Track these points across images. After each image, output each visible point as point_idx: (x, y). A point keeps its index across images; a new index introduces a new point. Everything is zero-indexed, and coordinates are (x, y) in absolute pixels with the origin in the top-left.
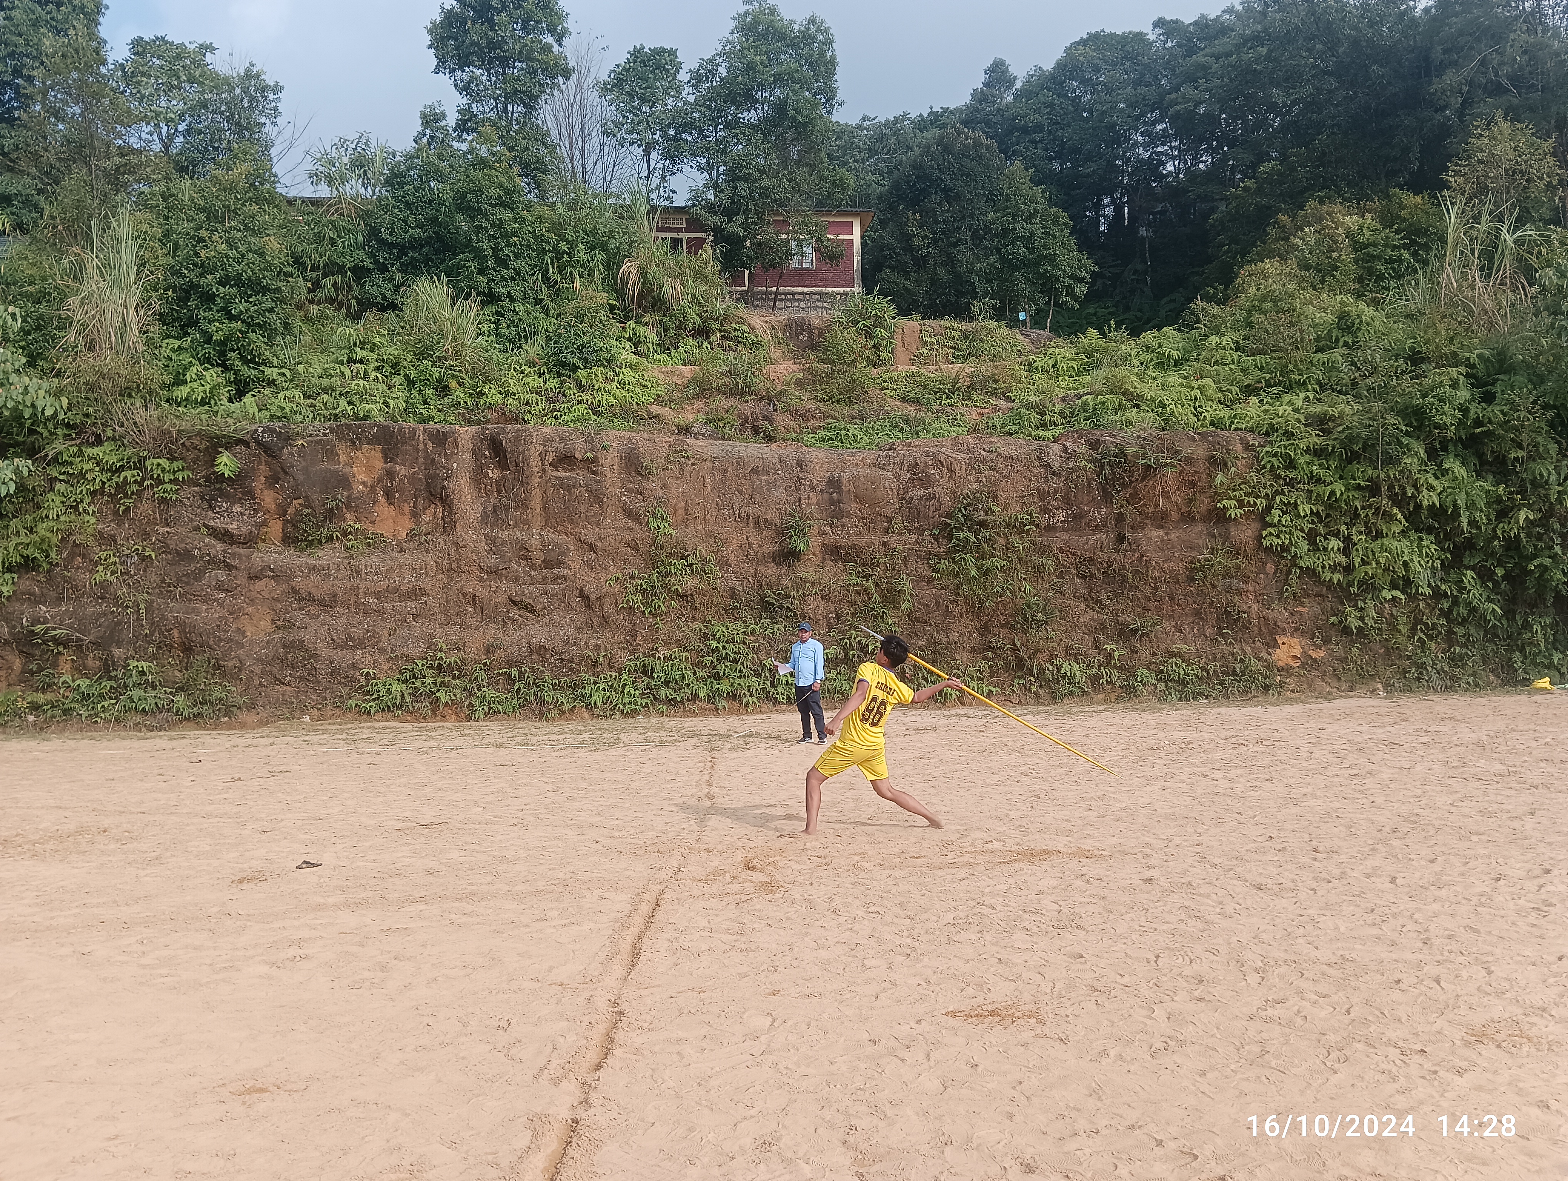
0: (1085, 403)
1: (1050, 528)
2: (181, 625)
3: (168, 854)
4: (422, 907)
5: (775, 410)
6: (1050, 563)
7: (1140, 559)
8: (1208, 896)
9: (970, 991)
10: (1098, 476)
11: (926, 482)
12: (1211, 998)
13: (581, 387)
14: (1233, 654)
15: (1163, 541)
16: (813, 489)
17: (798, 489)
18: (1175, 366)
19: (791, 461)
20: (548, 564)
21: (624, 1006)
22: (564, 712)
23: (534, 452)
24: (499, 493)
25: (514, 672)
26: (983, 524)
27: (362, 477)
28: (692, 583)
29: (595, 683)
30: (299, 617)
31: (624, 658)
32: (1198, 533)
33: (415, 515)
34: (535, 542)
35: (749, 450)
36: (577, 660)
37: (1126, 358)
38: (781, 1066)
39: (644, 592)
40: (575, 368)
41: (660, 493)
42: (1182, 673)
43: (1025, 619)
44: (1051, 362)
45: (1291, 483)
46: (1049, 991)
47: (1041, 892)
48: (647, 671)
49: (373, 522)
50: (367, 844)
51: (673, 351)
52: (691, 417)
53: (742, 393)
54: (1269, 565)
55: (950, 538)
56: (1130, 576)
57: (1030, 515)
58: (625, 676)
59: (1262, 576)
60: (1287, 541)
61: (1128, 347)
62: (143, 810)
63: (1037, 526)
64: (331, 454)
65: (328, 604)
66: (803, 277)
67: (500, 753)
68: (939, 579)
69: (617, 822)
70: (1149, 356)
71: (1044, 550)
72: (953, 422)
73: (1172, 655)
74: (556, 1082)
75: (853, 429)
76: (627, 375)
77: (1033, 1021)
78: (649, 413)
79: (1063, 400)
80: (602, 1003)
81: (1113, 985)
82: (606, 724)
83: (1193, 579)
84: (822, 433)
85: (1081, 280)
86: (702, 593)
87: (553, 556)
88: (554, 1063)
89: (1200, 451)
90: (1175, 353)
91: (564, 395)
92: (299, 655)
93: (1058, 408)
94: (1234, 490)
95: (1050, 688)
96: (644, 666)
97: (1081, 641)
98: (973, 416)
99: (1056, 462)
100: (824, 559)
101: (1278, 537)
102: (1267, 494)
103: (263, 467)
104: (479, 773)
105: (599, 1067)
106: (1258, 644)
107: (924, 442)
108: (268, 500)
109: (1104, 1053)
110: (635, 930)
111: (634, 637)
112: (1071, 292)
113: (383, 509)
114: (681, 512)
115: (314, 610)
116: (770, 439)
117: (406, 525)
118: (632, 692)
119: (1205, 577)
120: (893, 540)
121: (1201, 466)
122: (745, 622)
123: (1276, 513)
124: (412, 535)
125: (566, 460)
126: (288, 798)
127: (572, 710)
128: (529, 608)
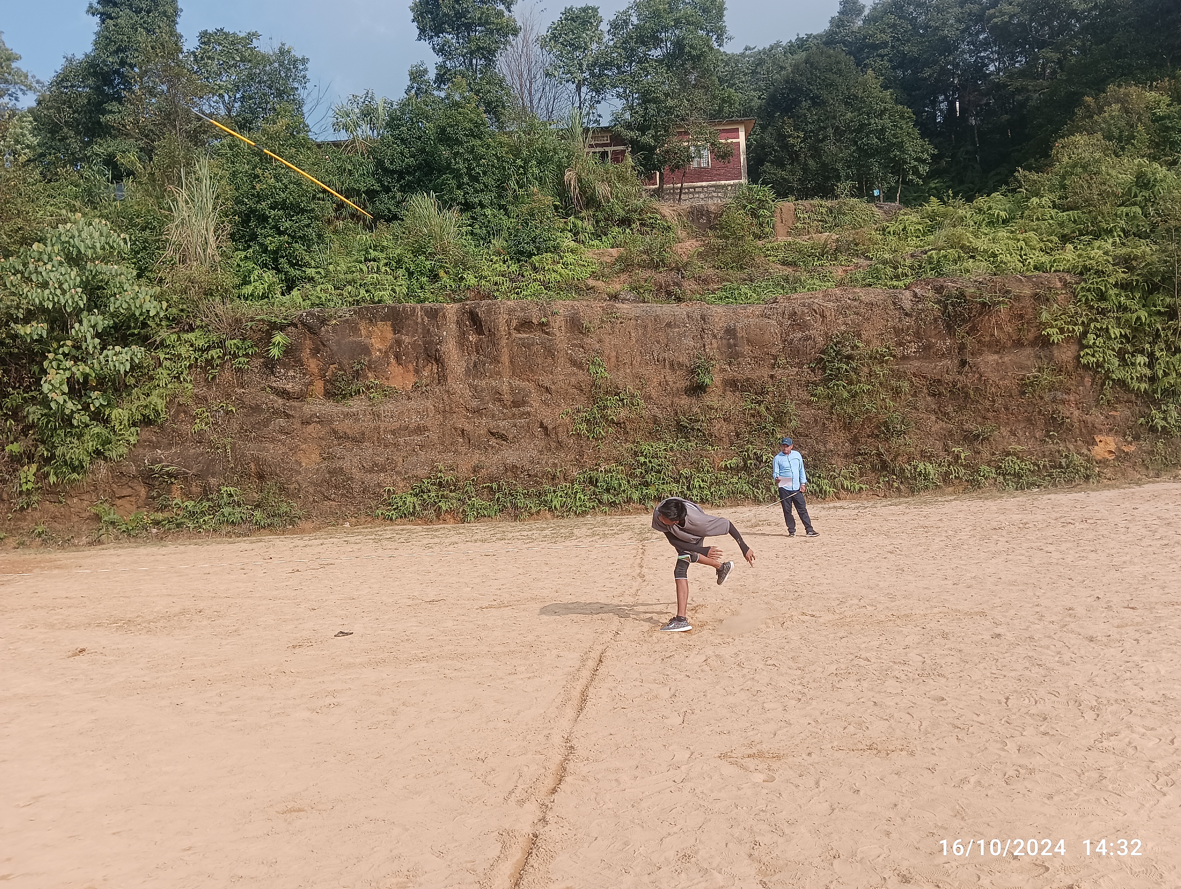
0: (930, 257)
1: (905, 358)
2: (256, 460)
3: (244, 627)
4: (424, 664)
5: (683, 277)
6: (905, 385)
7: (979, 379)
8: (1048, 648)
9: (851, 729)
10: (943, 314)
11: (803, 326)
12: (1055, 732)
13: (535, 269)
14: (1059, 451)
15: (997, 363)
16: (715, 336)
17: (702, 338)
18: (1003, 223)
19: (697, 315)
20: (516, 404)
21: (574, 742)
22: (532, 515)
23: (502, 319)
24: (478, 353)
25: (495, 486)
26: (850, 357)
27: (378, 346)
28: (623, 413)
29: (554, 492)
30: (338, 451)
31: (575, 473)
32: (1026, 356)
33: (417, 371)
34: (505, 388)
35: (664, 309)
36: (540, 475)
37: (962, 219)
38: (697, 791)
39: (588, 421)
40: (530, 255)
41: (597, 346)
42: (1017, 468)
43: (888, 429)
44: (901, 228)
45: (1103, 312)
46: (917, 728)
47: (907, 647)
48: (594, 482)
49: (387, 379)
50: (387, 617)
51: (604, 238)
52: (618, 287)
53: (657, 267)
54: (1086, 379)
55: (824, 369)
56: (972, 393)
57: (888, 348)
58: (576, 486)
59: (1081, 388)
60: (1101, 359)
61: (964, 211)
62: (228, 595)
63: (894, 356)
64: (355, 330)
65: (358, 440)
66: (701, 174)
67: (485, 546)
68: (817, 402)
69: (570, 597)
70: (981, 217)
71: (899, 376)
72: (824, 278)
73: (1008, 454)
74: (521, 802)
75: (744, 289)
76: (570, 258)
77: (904, 753)
78: (586, 286)
79: (912, 256)
80: (557, 739)
81: (972, 723)
82: (563, 522)
83: (1024, 393)
84: (719, 293)
85: (923, 161)
86: (631, 421)
87: (520, 397)
88: (520, 787)
89: (1027, 291)
90: (1003, 214)
91: (523, 276)
92: (341, 478)
93: (908, 262)
94: (1056, 320)
95: (909, 484)
96: (591, 478)
97: (934, 446)
98: (839, 273)
99: (907, 305)
100: (725, 390)
101: (1093, 356)
102: (1083, 322)
103: (308, 342)
104: (469, 562)
105: (554, 791)
106: (1079, 443)
107: (800, 295)
108: (313, 366)
109: (965, 780)
110: (583, 682)
111: (581, 456)
112: (916, 172)
113: (394, 369)
114: (613, 359)
115: (348, 445)
116: (679, 300)
117: (410, 380)
118: (583, 498)
119: (1034, 391)
120: (778, 372)
121: (1027, 303)
122: (665, 442)
123: (1091, 337)
124: (416, 387)
125: (525, 325)
126: (332, 584)
127: (538, 512)
128: (504, 438)
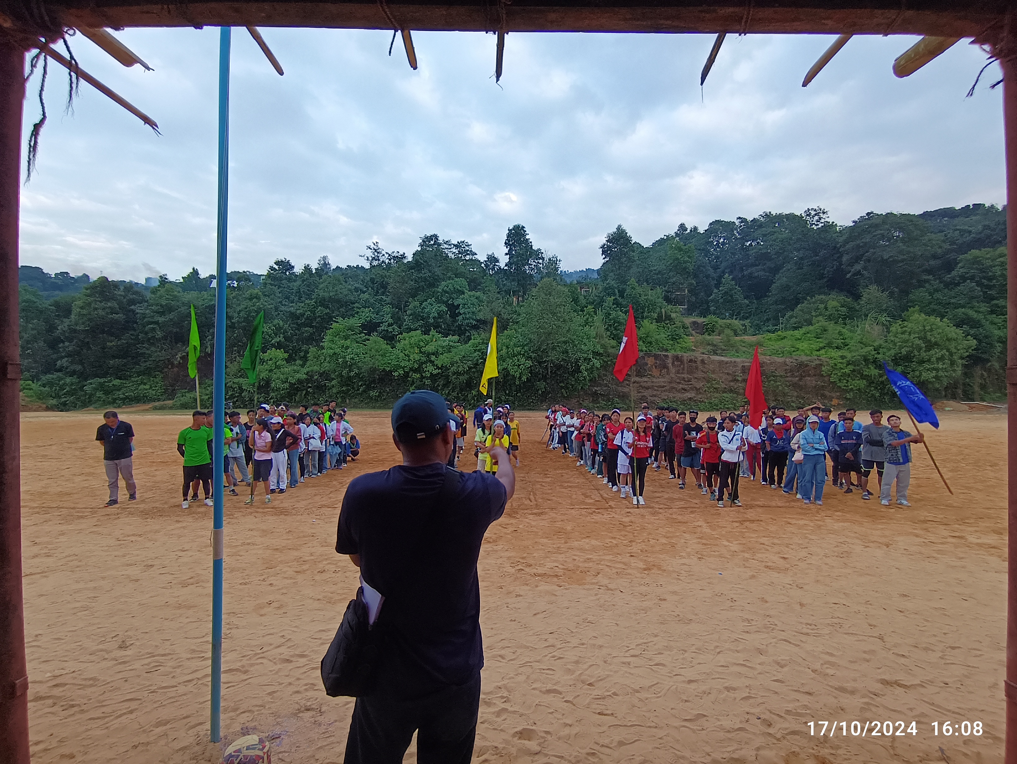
1: (787, 377)
6: (788, 384)
7: (805, 383)
10: (797, 366)
13: (678, 343)
15: (810, 380)
20: (689, 381)
24: (678, 367)
27: (649, 363)
28: (717, 386)
30: (642, 391)
31: (706, 400)
32: (817, 378)
33: (661, 371)
34: (686, 377)
39: (708, 387)
41: (709, 368)
43: (785, 394)
45: (836, 369)
48: (711, 403)
49: (653, 372)
52: (702, 350)
54: (831, 385)
56: (804, 386)
57: (784, 374)
58: (706, 404)
59: (829, 387)
60: (835, 381)
63: (785, 376)
64: (644, 359)
65: (647, 388)
68: (766, 386)
71: (786, 381)
76: (685, 340)
78: (693, 349)
83: (816, 388)
86: (719, 388)
89: (818, 362)
92: (645, 398)
94: (825, 370)
101: (833, 379)
106: (829, 400)
113: (655, 370)
114: (713, 371)
115: (645, 389)
117: (659, 373)
119: (818, 387)
121: (818, 365)
124: (661, 375)
125: (691, 361)
128: (685, 390)
